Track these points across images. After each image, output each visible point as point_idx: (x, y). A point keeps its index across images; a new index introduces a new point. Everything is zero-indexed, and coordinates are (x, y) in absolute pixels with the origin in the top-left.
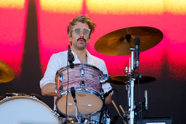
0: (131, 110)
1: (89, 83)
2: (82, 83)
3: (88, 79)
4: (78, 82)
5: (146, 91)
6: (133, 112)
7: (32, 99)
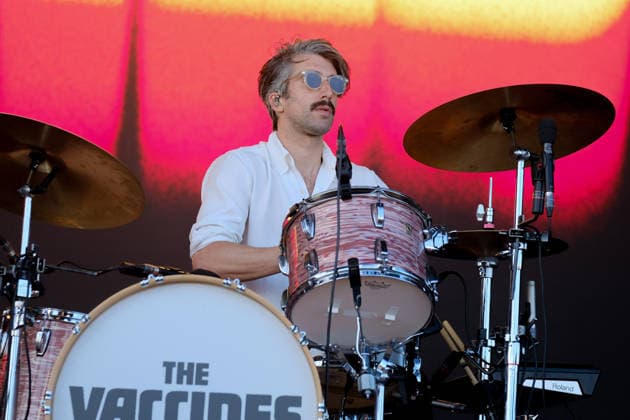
0: (513, 339)
1: (399, 249)
2: (379, 248)
3: (395, 238)
4: (366, 243)
5: (532, 283)
6: (518, 344)
7: (230, 288)
